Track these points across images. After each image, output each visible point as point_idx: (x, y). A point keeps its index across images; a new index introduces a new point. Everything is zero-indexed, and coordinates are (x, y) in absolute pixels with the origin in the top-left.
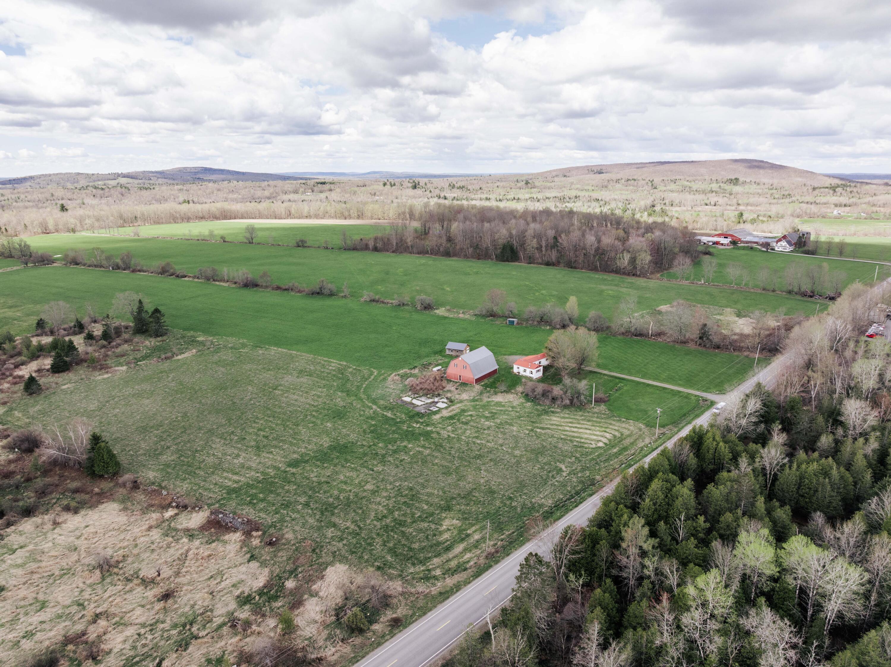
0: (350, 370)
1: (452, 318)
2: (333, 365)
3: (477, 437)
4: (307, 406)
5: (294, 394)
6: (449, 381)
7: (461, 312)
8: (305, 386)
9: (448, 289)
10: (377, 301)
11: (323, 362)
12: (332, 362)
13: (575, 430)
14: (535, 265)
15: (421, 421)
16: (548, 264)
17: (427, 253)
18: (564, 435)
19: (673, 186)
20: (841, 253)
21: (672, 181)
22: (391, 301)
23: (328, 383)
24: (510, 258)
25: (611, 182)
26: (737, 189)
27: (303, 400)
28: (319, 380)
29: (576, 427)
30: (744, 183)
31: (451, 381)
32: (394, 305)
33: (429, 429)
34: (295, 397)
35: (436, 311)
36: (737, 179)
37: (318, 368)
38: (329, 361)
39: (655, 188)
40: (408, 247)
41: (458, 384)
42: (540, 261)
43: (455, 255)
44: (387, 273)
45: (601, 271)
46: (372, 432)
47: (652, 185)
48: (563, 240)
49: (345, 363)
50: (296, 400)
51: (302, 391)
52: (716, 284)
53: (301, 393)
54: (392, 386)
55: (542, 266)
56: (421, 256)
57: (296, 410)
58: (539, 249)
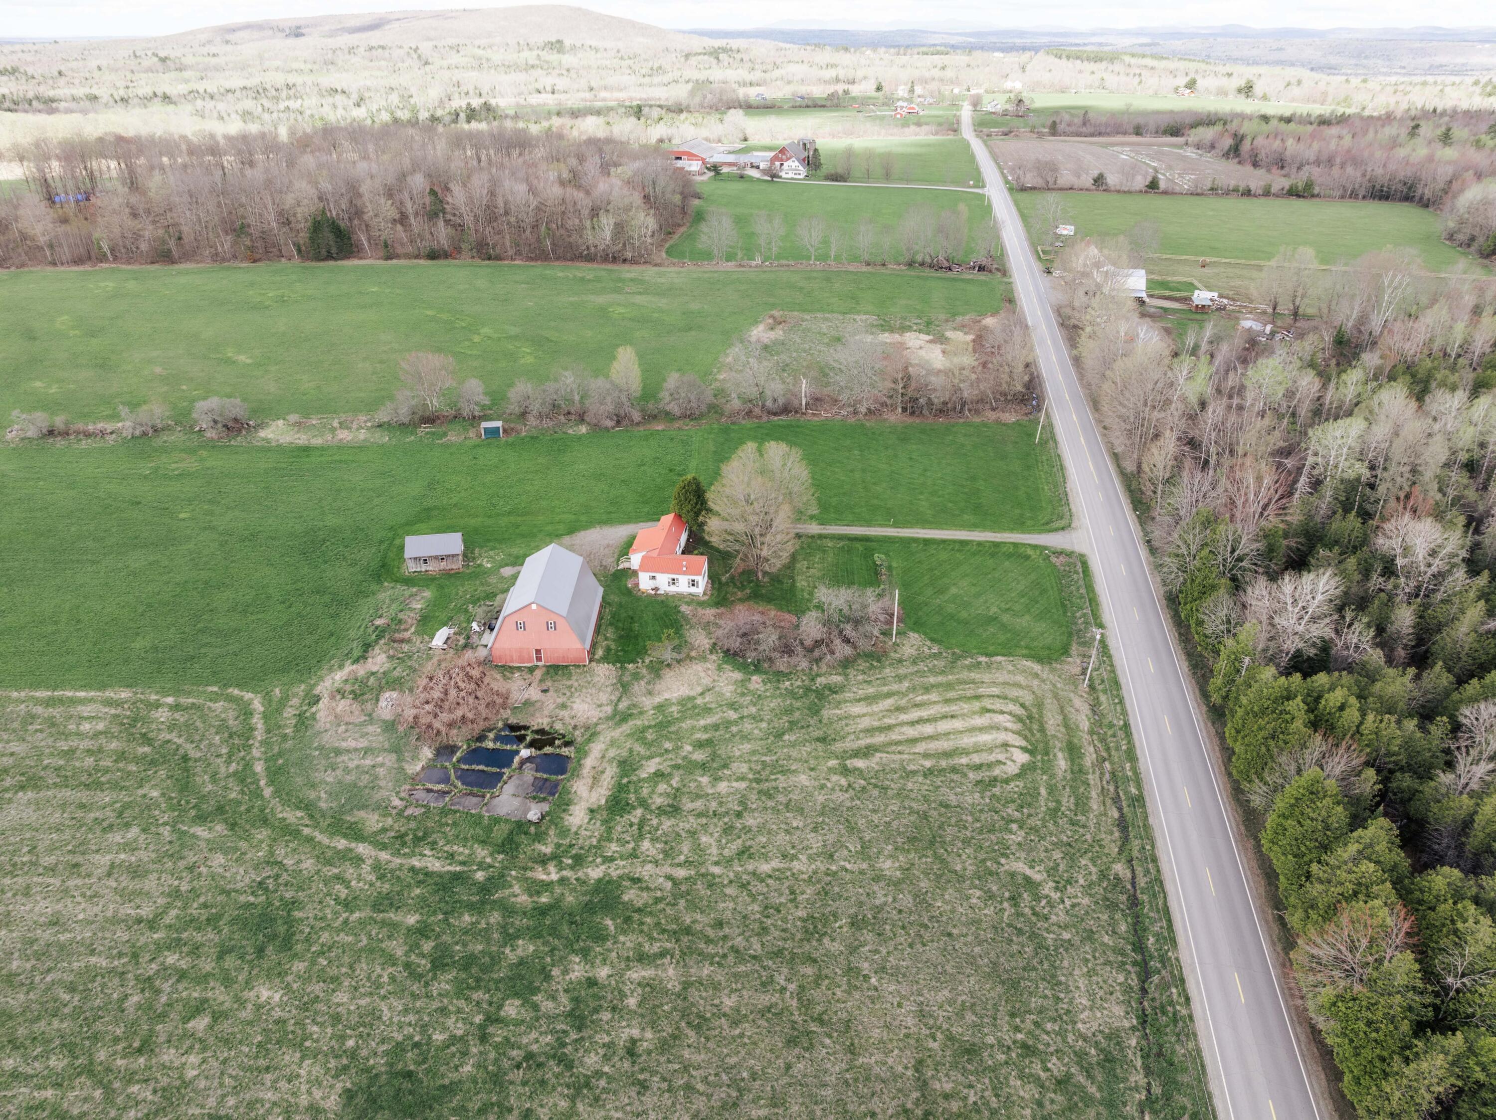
0: (162, 715)
1: (323, 449)
2: (86, 710)
3: (744, 853)
4: (122, 935)
5: (27, 892)
6: (506, 670)
7: (336, 424)
8: (46, 839)
9: (243, 358)
10: (66, 434)
11: (39, 710)
12: (73, 701)
13: (928, 729)
14: (402, 262)
15: (547, 850)
16: (433, 255)
17: (103, 258)
18: (926, 756)
19: (455, 59)
20: (887, 176)
21: (451, 48)
22: (109, 427)
23: (125, 798)
24: (334, 250)
25: (338, 52)
26: (568, 59)
27: (82, 910)
28: (83, 796)
29: (921, 721)
30: (573, 48)
31: (512, 669)
32: (127, 434)
33: (595, 873)
34: (44, 907)
35: (262, 434)
36: (559, 42)
37: (42, 740)
38: (61, 701)
39: (427, 63)
40: (40, 248)
41: (538, 674)
42: (410, 249)
43: (187, 256)
44: (30, 336)
45: (558, 259)
46: (439, 963)
47: (419, 57)
48: (457, 197)
49: (125, 694)
50: (55, 922)
51: (52, 870)
52: (784, 262)
53: (56, 882)
54: (351, 744)
55: (422, 262)
56: (87, 268)
57: (91, 974)
58: (403, 219)
